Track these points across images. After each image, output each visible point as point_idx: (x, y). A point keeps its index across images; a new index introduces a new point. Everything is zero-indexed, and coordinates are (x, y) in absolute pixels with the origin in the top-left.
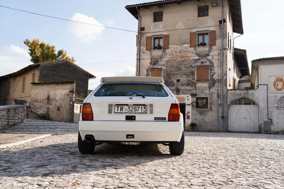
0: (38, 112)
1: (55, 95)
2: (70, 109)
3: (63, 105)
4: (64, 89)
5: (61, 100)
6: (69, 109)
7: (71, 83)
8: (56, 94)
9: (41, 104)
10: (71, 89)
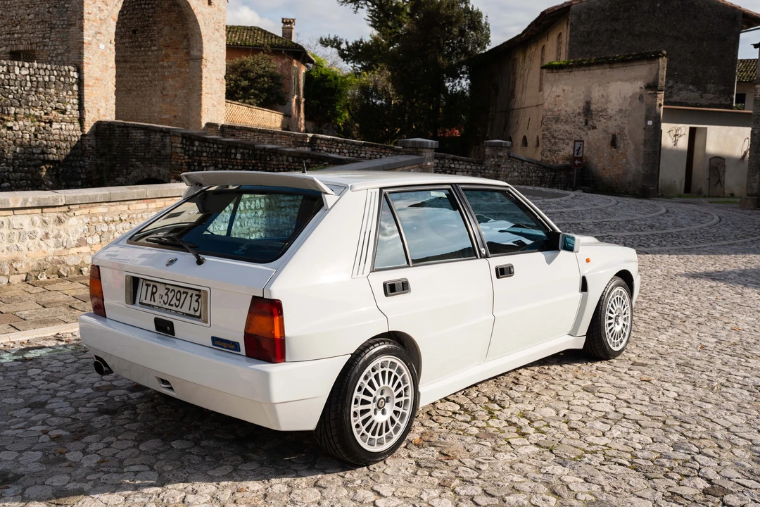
0: (560, 151)
1: (604, 100)
2: (645, 142)
3: (626, 132)
4: (628, 80)
5: (620, 115)
6: (643, 142)
7: (651, 57)
8: (608, 96)
9: (567, 128)
10: (651, 79)
